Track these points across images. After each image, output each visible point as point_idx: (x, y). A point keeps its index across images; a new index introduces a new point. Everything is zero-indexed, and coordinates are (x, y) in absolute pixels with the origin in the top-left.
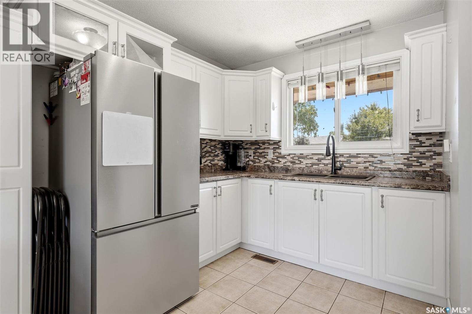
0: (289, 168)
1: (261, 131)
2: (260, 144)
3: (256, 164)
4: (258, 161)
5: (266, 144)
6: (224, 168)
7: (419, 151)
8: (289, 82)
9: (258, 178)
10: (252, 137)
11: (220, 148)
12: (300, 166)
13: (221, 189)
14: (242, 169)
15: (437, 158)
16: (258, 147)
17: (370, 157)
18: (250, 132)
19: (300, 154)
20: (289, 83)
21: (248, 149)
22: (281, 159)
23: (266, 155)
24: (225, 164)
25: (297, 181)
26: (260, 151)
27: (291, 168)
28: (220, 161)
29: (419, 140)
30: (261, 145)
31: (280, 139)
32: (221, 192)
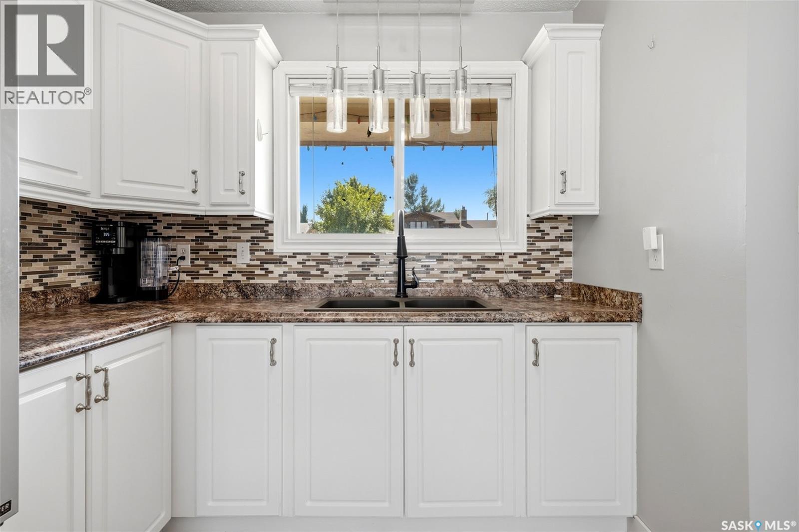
0: (295, 288)
1: (226, 190)
2: (211, 228)
3: (201, 281)
4: (207, 272)
5: (228, 227)
6: (94, 294)
7: (541, 248)
8: (292, 81)
9: (233, 322)
10: (197, 204)
11: (77, 234)
12: (322, 282)
13: (106, 379)
14: (157, 297)
15: (564, 261)
16: (208, 234)
17: (465, 259)
18: (190, 191)
19: (322, 254)
20: (290, 83)
21: (173, 241)
22: (273, 265)
23: (230, 256)
24: (96, 283)
25: (351, 322)
26: (212, 245)
27: (300, 287)
28: (78, 274)
29: (541, 229)
30: (215, 229)
31: (270, 216)
32: (106, 386)
